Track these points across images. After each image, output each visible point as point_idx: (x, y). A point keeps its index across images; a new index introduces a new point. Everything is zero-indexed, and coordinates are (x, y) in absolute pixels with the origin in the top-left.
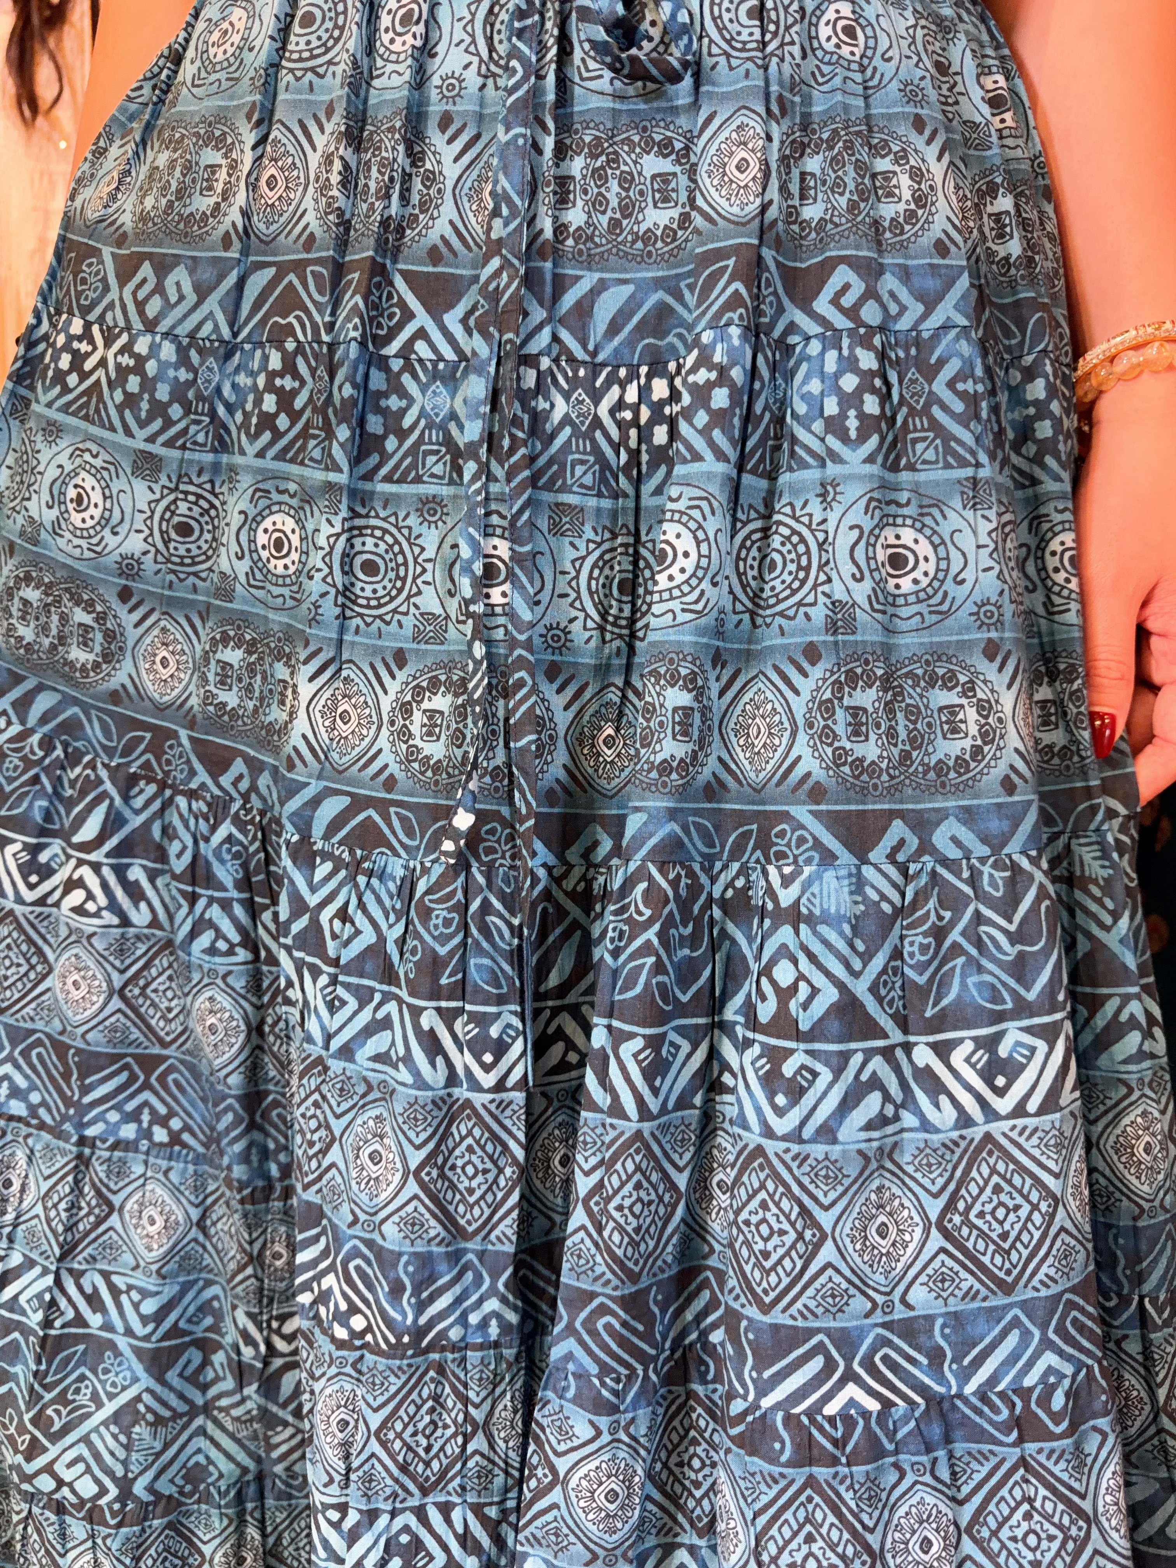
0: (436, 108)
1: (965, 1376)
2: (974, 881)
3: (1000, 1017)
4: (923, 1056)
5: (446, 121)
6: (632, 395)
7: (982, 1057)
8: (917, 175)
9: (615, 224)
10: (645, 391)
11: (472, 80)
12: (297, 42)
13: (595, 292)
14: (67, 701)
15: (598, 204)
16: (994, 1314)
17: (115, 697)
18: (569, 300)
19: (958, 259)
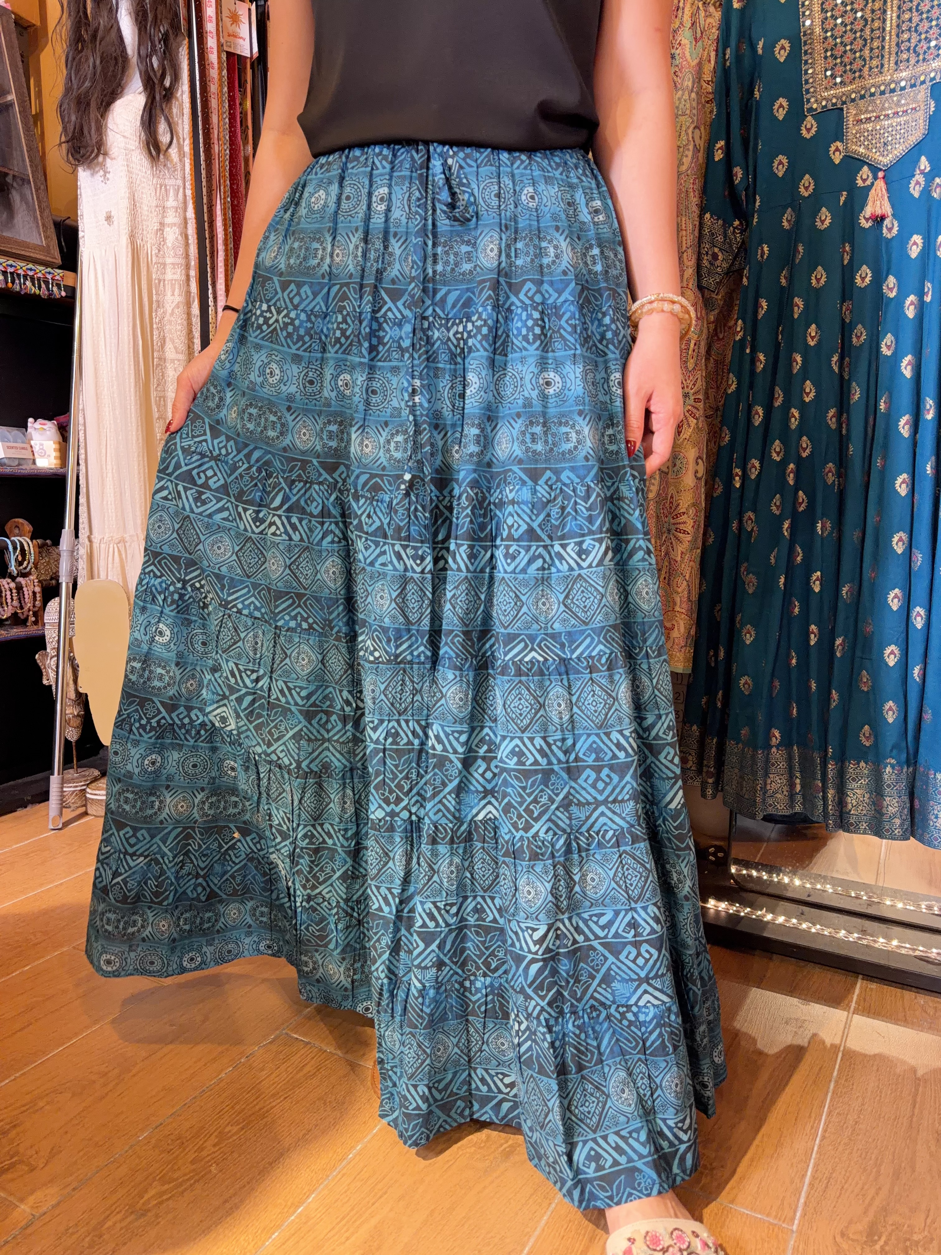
0: (392, 230)
1: (573, 652)
2: (574, 491)
4: (557, 548)
5: (395, 235)
6: (461, 329)
7: (577, 548)
8: (556, 247)
9: (452, 270)
10: (465, 327)
11: (404, 220)
12: (344, 205)
13: (447, 293)
14: (266, 452)
15: (447, 263)
16: (582, 632)
17: (285, 449)
18: (438, 296)
19: (571, 276)
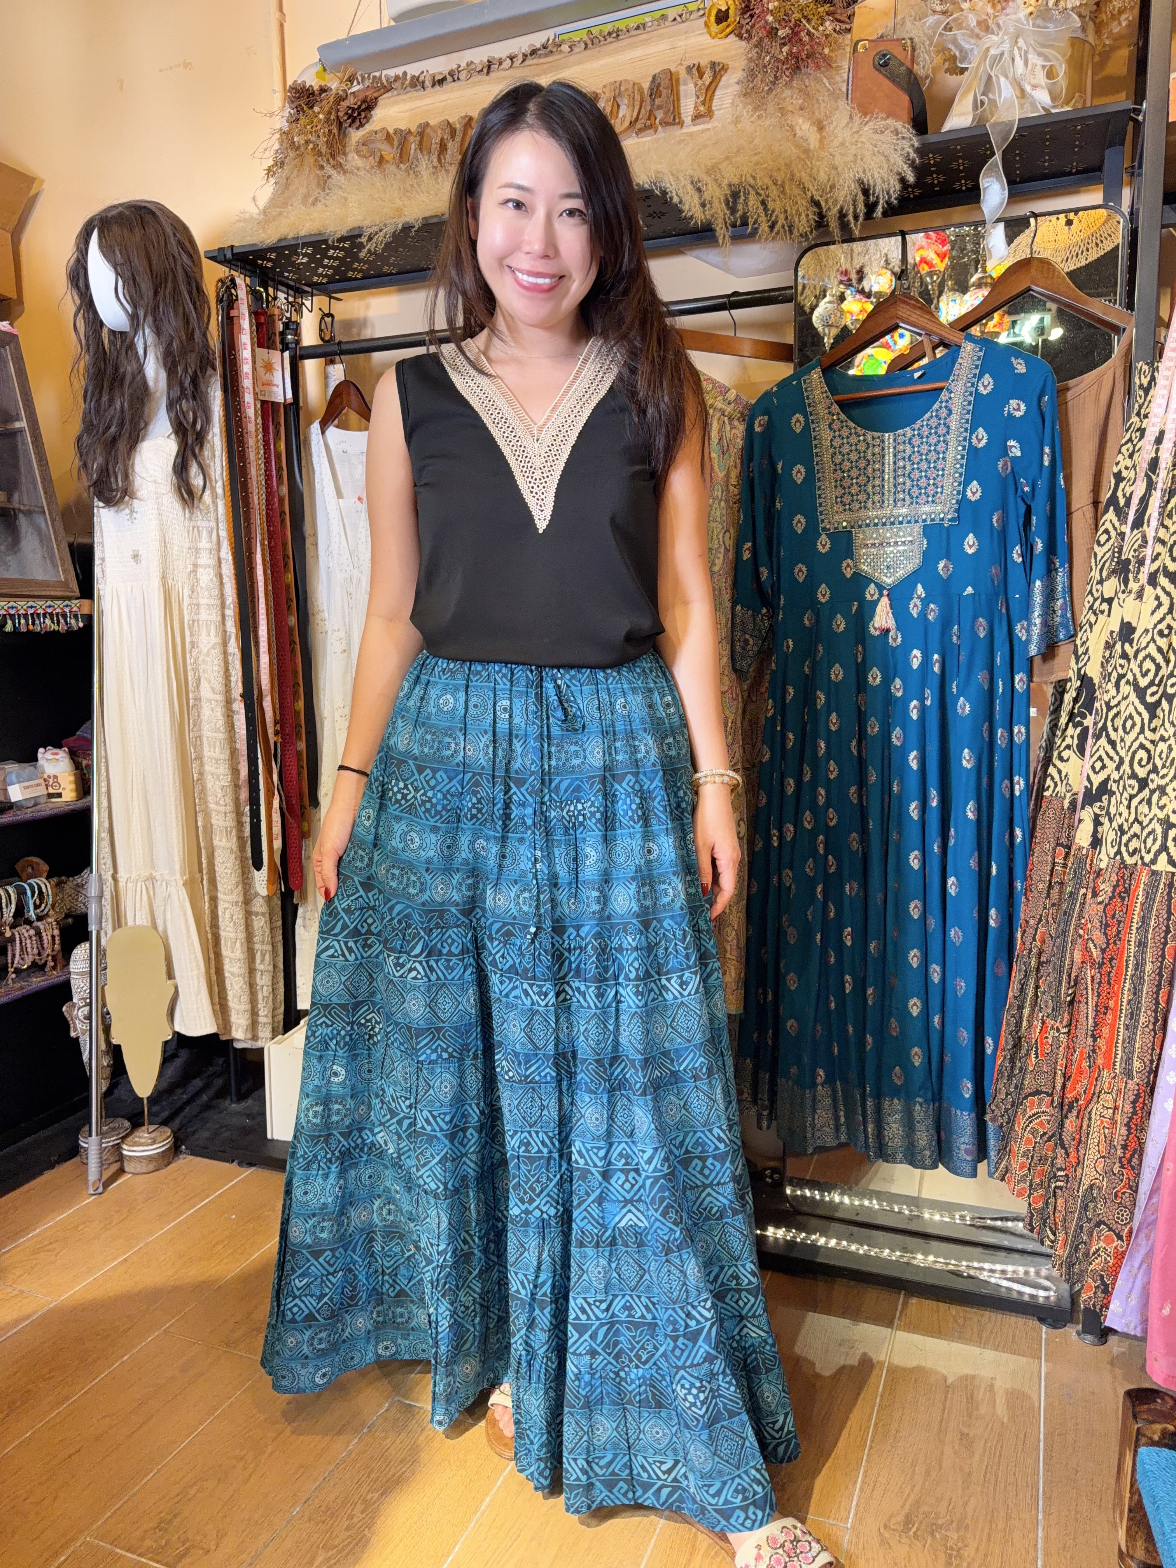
0: (514, 732)
1: (680, 1065)
2: (674, 935)
3: (683, 970)
4: (664, 982)
5: (517, 737)
6: (572, 808)
7: (679, 981)
8: (646, 745)
9: (564, 764)
10: (575, 807)
11: (523, 725)
12: (472, 710)
13: (560, 782)
14: (408, 906)
15: (559, 759)
16: (687, 1048)
17: (423, 904)
18: (553, 785)
19: (659, 767)
